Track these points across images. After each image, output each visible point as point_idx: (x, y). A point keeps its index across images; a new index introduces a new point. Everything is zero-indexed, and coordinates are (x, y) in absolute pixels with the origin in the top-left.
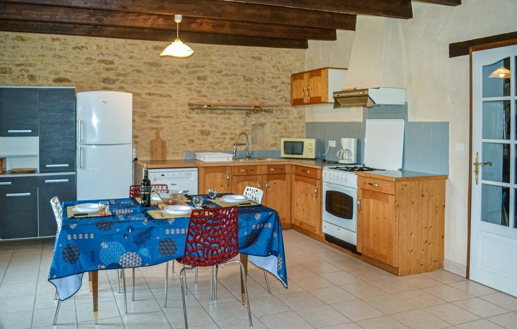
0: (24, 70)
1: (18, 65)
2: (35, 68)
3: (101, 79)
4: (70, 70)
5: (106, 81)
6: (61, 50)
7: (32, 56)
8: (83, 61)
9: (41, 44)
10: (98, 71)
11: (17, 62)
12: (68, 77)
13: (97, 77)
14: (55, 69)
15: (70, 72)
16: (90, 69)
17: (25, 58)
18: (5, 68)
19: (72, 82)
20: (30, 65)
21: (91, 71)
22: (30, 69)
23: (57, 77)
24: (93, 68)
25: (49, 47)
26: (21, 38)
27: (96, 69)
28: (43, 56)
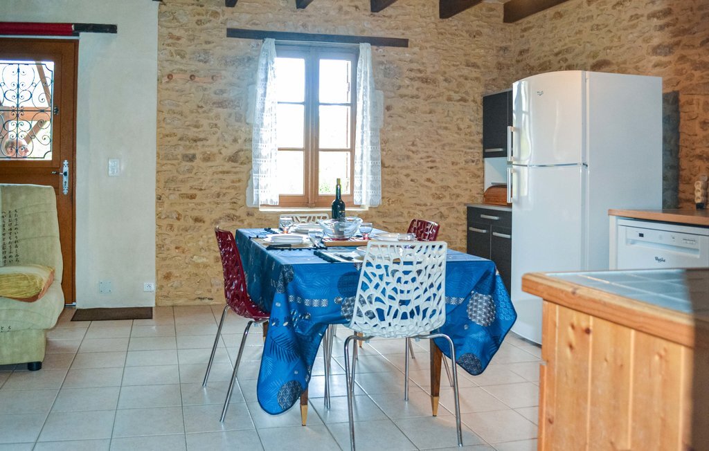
0: (562, 59)
1: (557, 54)
2: (573, 54)
3: (650, 50)
4: (611, 45)
5: (659, 51)
6: (598, 15)
7: (569, 37)
8: (625, 23)
9: (578, 14)
10: (647, 34)
11: (556, 50)
12: (609, 58)
13: (645, 46)
14: (594, 49)
15: (611, 48)
16: (635, 35)
17: (562, 43)
18: (545, 62)
19: (613, 64)
20: (567, 51)
21: (638, 37)
22: (569, 56)
23: (595, 61)
24: (640, 31)
25: (586, 15)
26: (559, 13)
27: (644, 33)
28: (580, 32)
